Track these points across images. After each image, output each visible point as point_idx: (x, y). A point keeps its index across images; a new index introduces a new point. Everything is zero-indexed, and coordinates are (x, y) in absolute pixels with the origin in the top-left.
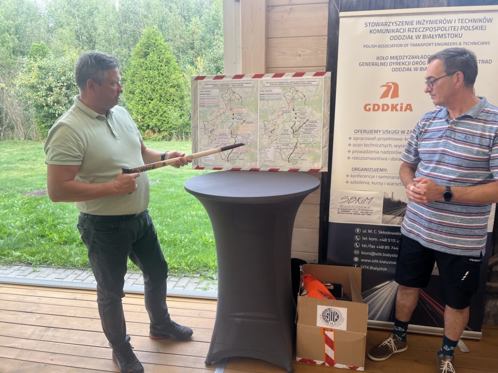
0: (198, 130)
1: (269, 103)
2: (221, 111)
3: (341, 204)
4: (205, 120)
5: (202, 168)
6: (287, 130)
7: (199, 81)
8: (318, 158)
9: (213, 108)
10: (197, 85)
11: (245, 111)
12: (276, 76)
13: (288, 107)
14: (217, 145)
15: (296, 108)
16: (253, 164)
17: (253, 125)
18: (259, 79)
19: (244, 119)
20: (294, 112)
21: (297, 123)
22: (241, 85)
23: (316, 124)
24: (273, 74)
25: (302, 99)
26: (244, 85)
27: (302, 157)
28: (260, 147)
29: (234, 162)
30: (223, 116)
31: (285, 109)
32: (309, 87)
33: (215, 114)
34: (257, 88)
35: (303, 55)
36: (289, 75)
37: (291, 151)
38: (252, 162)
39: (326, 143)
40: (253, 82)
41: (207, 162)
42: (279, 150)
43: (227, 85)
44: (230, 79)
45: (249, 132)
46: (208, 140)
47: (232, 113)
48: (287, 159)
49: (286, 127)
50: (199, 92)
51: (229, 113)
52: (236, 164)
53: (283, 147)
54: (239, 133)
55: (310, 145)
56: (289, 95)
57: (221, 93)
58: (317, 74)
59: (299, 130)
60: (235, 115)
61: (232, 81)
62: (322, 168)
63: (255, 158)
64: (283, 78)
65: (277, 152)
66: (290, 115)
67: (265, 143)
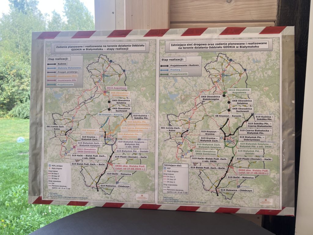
0: (41, 130)
1: (176, 81)
2: (87, 96)
4: (56, 111)
5: (48, 202)
6: (212, 133)
7: (46, 40)
8: (275, 188)
9: (71, 89)
10: (42, 48)
11: (131, 95)
12: (190, 32)
13: (212, 91)
14: (77, 158)
15: (229, 92)
16: (146, 195)
17: (146, 121)
18: (158, 38)
19: (129, 111)
20: (226, 99)
21: (232, 121)
22: (123, 49)
23: (269, 123)
24: (184, 30)
25: (240, 74)
26: (131, 49)
27: (244, 186)
28: (161, 164)
29: (108, 192)
30: (89, 104)
31: (207, 94)
32: (254, 53)
33: (74, 100)
34: (155, 55)
36: (215, 32)
37: (222, 173)
38: (144, 192)
39: (289, 159)
40: (147, 43)
41: (57, 191)
42: (197, 171)
43: (99, 48)
44: (105, 38)
45: (140, 135)
46: (60, 147)
47: (107, 99)
48: (213, 189)
49: (210, 127)
50: (46, 61)
51: (101, 99)
52: (113, 195)
53: (204, 165)
54: (119, 136)
55: (258, 161)
56: (216, 68)
57: (87, 62)
58: (267, 31)
59: (236, 134)
60: (112, 103)
61: (107, 41)
62: (283, 208)
63: (150, 184)
64: (204, 36)
65: (194, 173)
66: (218, 105)
67: (170, 156)
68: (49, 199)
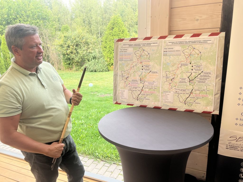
0: (117, 77)
1: (170, 57)
2: (134, 64)
3: (230, 141)
4: (123, 70)
5: (120, 104)
6: (185, 79)
7: (119, 42)
8: (210, 103)
9: (128, 61)
10: (118, 45)
11: (151, 63)
12: (177, 37)
13: (186, 61)
14: (130, 88)
15: (193, 62)
16: (156, 103)
17: (157, 74)
18: (163, 40)
19: (150, 70)
20: (191, 65)
21: (193, 74)
22: (149, 44)
23: (210, 75)
24: (175, 36)
25: (198, 54)
26: (152, 45)
27: (197, 101)
28: (162, 91)
29: (142, 101)
30: (135, 67)
31: (183, 63)
32: (205, 45)
33: (129, 66)
34: (162, 47)
35: (200, 20)
36: (188, 36)
37: (188, 96)
38: (155, 102)
39: (218, 91)
40: (159, 42)
41: (123, 100)
42: (177, 94)
43: (139, 45)
44: (142, 40)
45: (154, 80)
46: (124, 84)
47: (142, 65)
48: (184, 102)
49: (184, 77)
50: (119, 51)
51: (140, 65)
52: (143, 102)
53: (180, 92)
54: (146, 80)
55: (204, 91)
56: (187, 52)
57: (135, 51)
58: (212, 35)
59: (194, 80)
60: (144, 67)
61: (143, 42)
62: (214, 111)
63: (158, 99)
64: (183, 38)
65: (176, 95)
66: (188, 67)
67: (166, 88)
68: (120, 103)
